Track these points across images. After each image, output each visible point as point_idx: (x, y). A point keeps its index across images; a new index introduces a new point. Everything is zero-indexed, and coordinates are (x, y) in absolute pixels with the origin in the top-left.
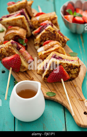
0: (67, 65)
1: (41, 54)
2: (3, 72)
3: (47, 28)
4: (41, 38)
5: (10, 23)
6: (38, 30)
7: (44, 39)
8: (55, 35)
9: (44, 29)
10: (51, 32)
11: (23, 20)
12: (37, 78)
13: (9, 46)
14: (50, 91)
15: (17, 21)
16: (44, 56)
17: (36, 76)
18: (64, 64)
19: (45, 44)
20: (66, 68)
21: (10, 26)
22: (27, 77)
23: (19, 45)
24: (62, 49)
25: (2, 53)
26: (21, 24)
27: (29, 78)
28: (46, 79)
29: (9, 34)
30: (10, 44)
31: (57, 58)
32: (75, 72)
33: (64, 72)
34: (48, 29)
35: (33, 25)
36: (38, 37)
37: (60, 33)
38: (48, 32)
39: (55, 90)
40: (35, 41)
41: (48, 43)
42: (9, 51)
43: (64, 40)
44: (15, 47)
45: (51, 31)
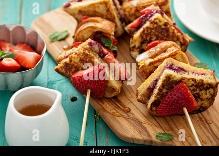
0: (193, 82)
1: (143, 65)
3: (152, 19)
4: (141, 36)
5: (85, 12)
6: (135, 22)
7: (148, 38)
8: (167, 30)
9: (148, 20)
10: (160, 26)
11: (108, 6)
12: (137, 108)
13: (85, 49)
14: (163, 132)
15: (98, 7)
16: (149, 67)
17: (134, 105)
18: (189, 80)
19: (149, 48)
20: (192, 88)
21: (85, 17)
22: (119, 107)
23: (103, 48)
24: (182, 55)
25: (72, 63)
26: (104, 13)
27: (123, 108)
28: (154, 109)
29: (85, 29)
30: (88, 46)
31: (175, 70)
32: (208, 95)
33: (189, 95)
34: (155, 19)
35: (125, 15)
36: (137, 35)
37: (176, 28)
38: (155, 26)
39: (172, 129)
40: (131, 43)
41: (156, 44)
42: (84, 59)
43: (184, 39)
44: (95, 52)
45: (161, 24)
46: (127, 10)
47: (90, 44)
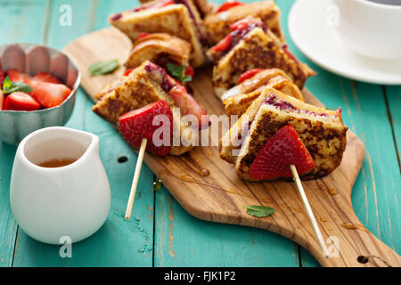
0: (306, 126)
1: (231, 103)
2: (122, 160)
3: (249, 36)
4: (231, 63)
5: (144, 27)
6: (222, 42)
7: (242, 67)
8: (272, 55)
9: (242, 38)
10: (261, 48)
11: (181, 17)
12: (221, 171)
13: (141, 76)
14: (258, 204)
15: (166, 20)
16: (241, 107)
17: (216, 167)
18: (299, 121)
19: (242, 80)
20: (305, 136)
21: (143, 33)
22: (192, 169)
23: (169, 78)
24: (292, 88)
25: (120, 98)
26: (175, 28)
27: (198, 171)
28: (246, 169)
29: (142, 50)
30: (145, 72)
31: (277, 105)
32: (331, 150)
33: (299, 144)
34: (253, 37)
35: (208, 34)
36: (224, 61)
37: (286, 52)
38: (253, 47)
39: (273, 201)
40: (214, 74)
41: (252, 75)
42: (139, 93)
43: (299, 69)
44: (156, 81)
45: (262, 44)
46: (212, 26)
47: (148, 68)
